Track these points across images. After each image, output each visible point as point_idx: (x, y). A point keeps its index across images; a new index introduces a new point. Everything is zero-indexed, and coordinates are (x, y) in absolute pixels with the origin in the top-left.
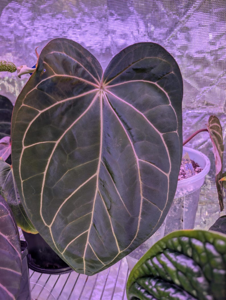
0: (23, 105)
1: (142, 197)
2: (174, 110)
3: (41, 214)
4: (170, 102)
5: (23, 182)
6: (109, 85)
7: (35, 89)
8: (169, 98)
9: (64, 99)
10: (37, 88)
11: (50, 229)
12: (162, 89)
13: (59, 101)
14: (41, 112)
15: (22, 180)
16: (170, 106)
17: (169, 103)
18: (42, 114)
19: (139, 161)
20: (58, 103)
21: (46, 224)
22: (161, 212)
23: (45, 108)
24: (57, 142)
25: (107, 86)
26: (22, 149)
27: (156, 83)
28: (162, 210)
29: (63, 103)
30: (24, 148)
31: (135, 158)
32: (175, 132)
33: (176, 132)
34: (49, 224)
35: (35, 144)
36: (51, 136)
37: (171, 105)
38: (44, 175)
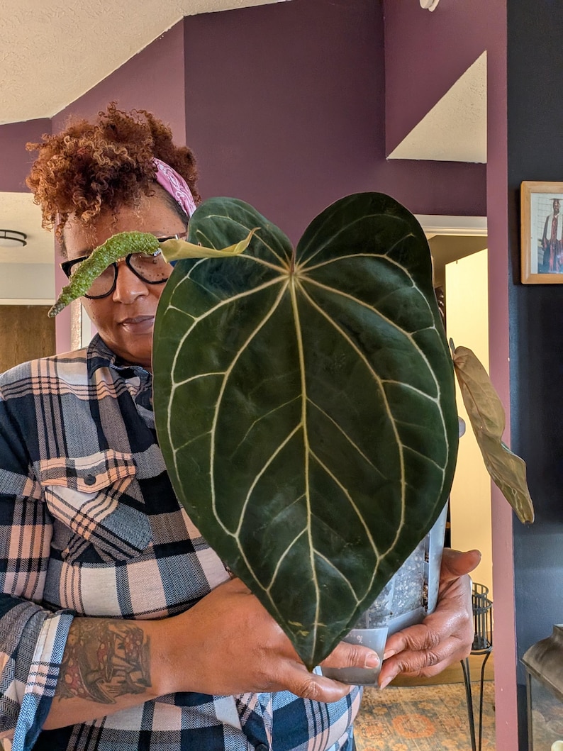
0: (170, 307)
1: (401, 446)
2: (422, 295)
3: (215, 514)
4: (414, 283)
5: (177, 453)
6: (306, 266)
7: (187, 279)
8: (410, 277)
9: (232, 296)
10: (190, 276)
11: (238, 540)
12: (396, 264)
13: (224, 299)
14: (197, 320)
15: (175, 449)
16: (414, 288)
17: (412, 285)
18: (199, 323)
19: (384, 384)
20: (223, 303)
21: (228, 532)
22: (442, 472)
23: (203, 313)
24: (227, 373)
25: (301, 269)
26: (171, 388)
27: (385, 256)
28: (443, 468)
29: (230, 302)
30: (175, 386)
31: (375, 381)
32: (431, 328)
33: (434, 327)
34: (233, 531)
35: (193, 378)
36: (216, 362)
37: (417, 288)
38: (211, 437)
